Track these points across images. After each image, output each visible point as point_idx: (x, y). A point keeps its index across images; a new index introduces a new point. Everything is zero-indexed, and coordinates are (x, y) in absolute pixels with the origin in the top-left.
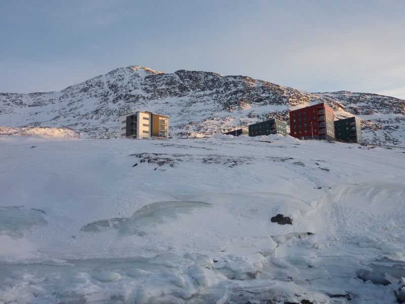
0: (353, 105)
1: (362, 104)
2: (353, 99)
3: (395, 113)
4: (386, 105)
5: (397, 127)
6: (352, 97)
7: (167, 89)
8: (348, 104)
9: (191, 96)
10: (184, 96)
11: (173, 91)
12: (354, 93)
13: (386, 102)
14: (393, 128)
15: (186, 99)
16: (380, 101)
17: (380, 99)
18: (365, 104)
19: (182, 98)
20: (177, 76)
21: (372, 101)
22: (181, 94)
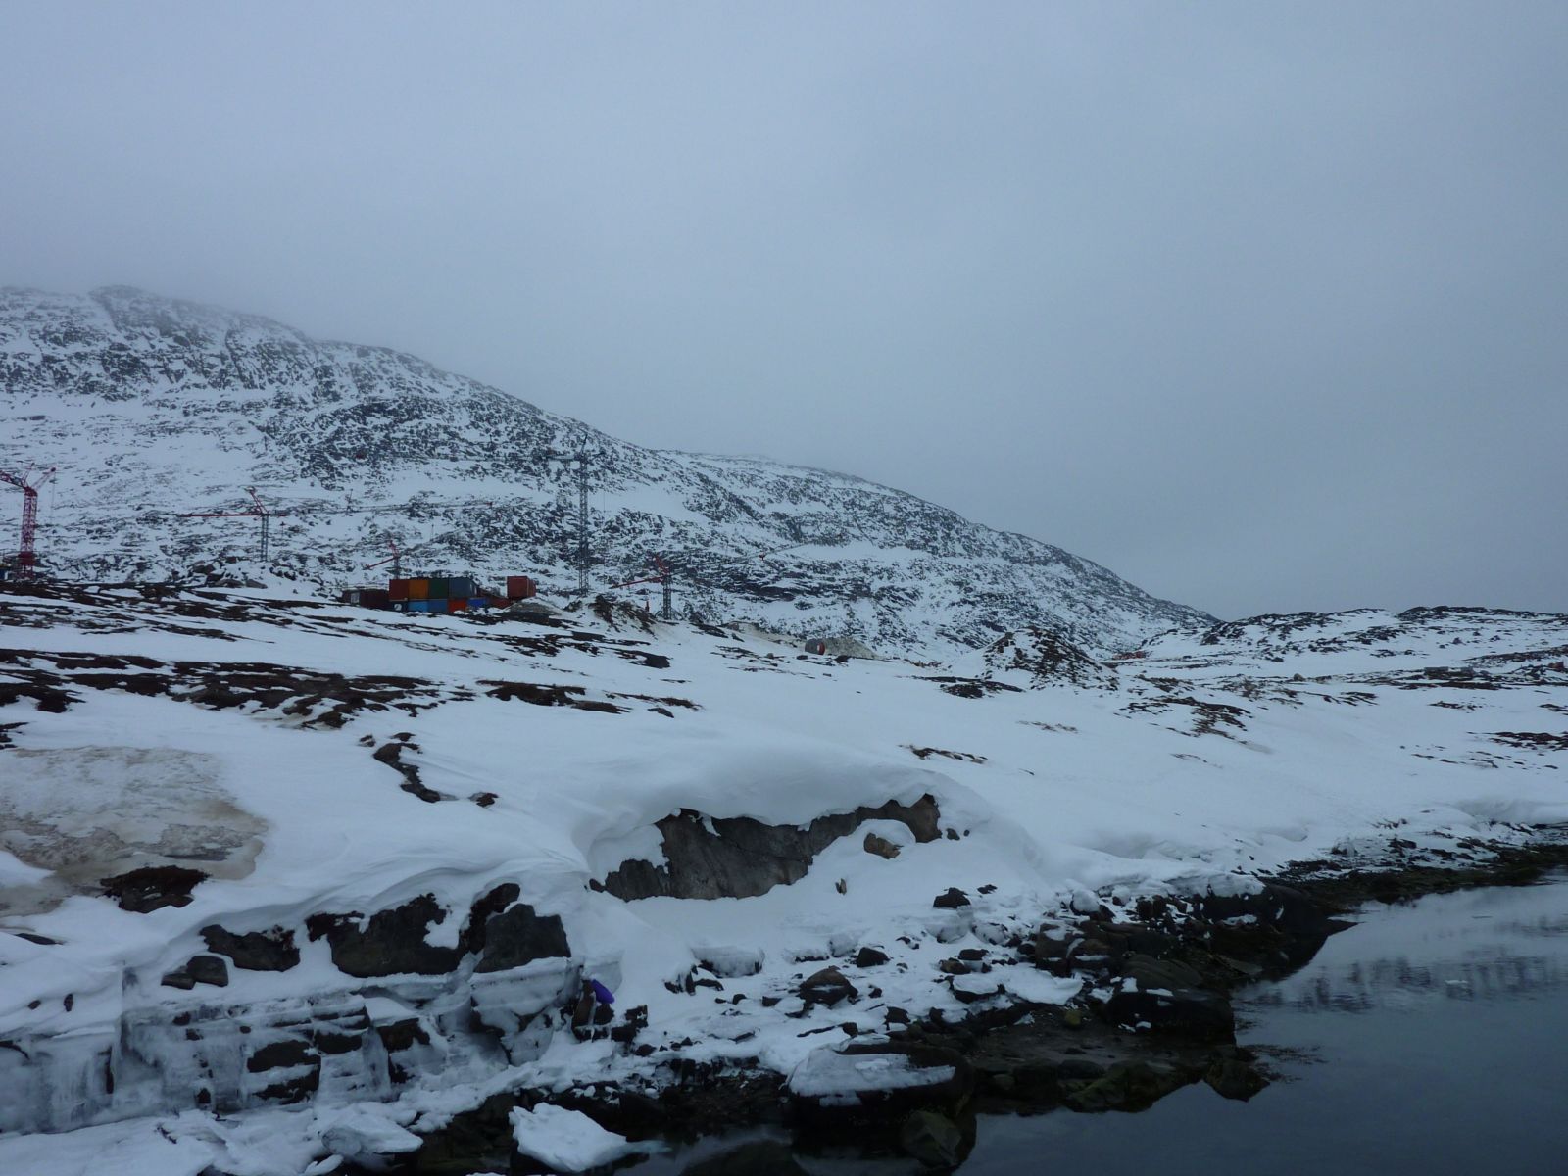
0: (786, 507)
1: (816, 507)
2: (791, 484)
3: (911, 545)
4: (887, 517)
5: (915, 595)
6: (785, 478)
7: (48, 359)
8: (771, 501)
9: (161, 404)
10: (125, 397)
11: (72, 370)
12: (791, 467)
13: (889, 509)
14: (905, 597)
15: (135, 411)
16: (868, 503)
17: (868, 496)
18: (823, 508)
19: (117, 408)
20: (100, 311)
21: (847, 499)
22: (114, 389)
